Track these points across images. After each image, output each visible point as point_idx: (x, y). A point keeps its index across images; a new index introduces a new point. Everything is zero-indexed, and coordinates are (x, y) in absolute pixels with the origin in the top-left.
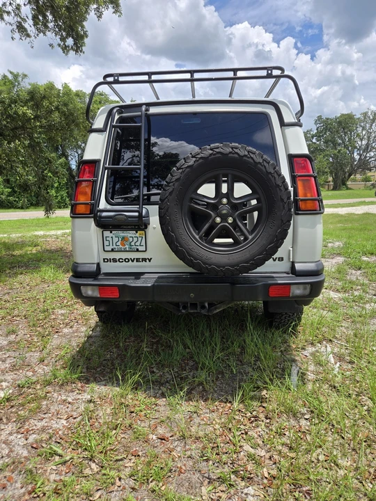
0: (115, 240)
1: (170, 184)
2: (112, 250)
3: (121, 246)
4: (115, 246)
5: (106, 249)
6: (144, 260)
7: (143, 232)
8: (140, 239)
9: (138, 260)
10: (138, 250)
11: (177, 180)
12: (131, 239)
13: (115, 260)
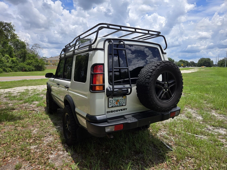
0: (114, 101)
1: (152, 77)
2: (112, 107)
3: (116, 104)
4: (113, 105)
5: (110, 106)
6: (124, 109)
7: (125, 97)
8: (124, 100)
9: (121, 110)
10: (123, 105)
11: (154, 75)
12: (120, 101)
13: (112, 112)
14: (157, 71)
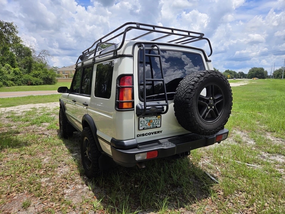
0: (146, 122)
1: (194, 90)
3: (148, 126)
4: (145, 126)
7: (160, 116)
11: (197, 88)
14: (201, 83)
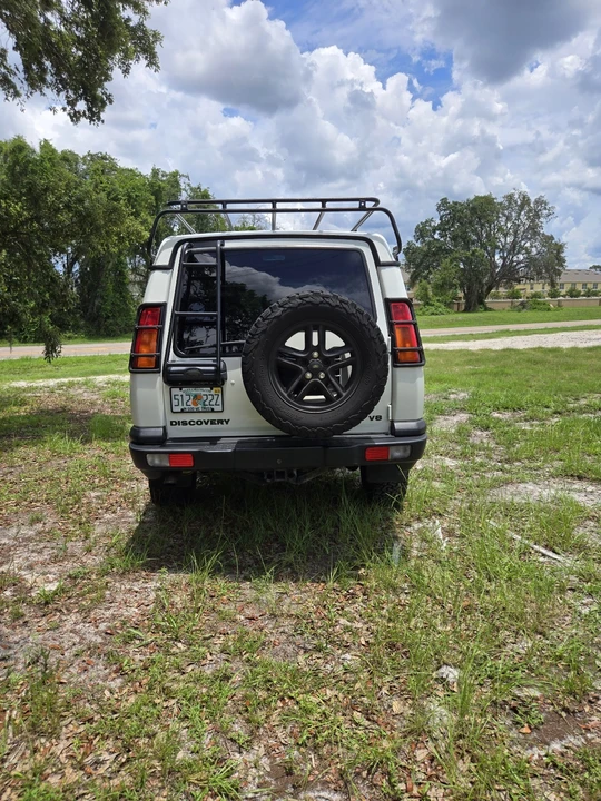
0: (187, 398)
2: (182, 411)
3: (192, 406)
5: (175, 409)
6: (220, 422)
8: (215, 397)
9: (213, 422)
10: (213, 410)
12: (205, 398)
13: (184, 423)
